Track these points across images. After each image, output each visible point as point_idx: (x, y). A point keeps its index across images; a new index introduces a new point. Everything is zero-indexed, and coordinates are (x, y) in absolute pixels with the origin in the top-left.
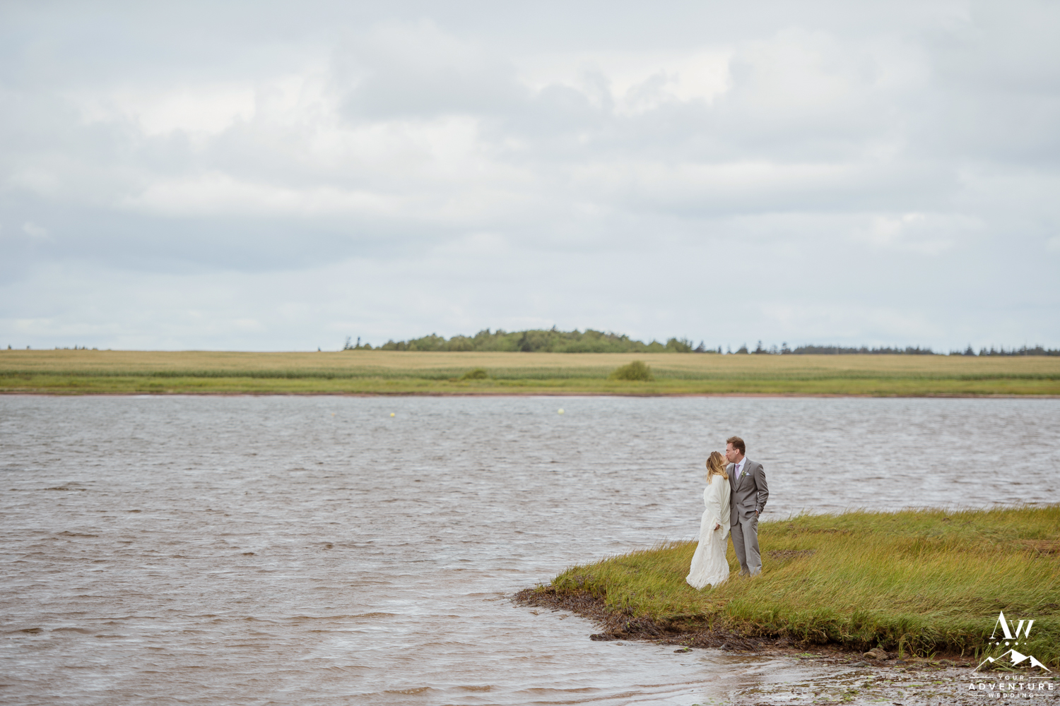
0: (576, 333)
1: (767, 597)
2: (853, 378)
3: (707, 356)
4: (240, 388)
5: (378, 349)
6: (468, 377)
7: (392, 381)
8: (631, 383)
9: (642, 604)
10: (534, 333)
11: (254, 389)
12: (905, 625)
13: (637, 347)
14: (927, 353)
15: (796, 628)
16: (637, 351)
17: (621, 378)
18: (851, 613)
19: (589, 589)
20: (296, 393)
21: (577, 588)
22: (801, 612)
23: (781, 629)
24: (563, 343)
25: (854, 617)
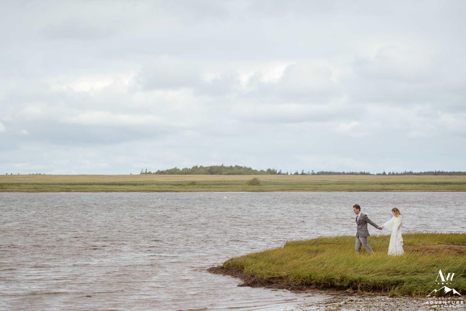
0: (231, 167)
1: (307, 269)
2: (339, 184)
3: (282, 175)
4: (100, 189)
5: (154, 173)
6: (189, 184)
7: (159, 186)
8: (252, 186)
9: (258, 272)
10: (215, 167)
11: (106, 190)
12: (360, 280)
13: (255, 172)
14: (368, 174)
15: (318, 281)
16: (255, 174)
17: (249, 185)
18: (340, 275)
19: (237, 267)
20: (122, 191)
21: (233, 266)
22: (321, 275)
23: (312, 282)
24: (226, 171)
25: (341, 277)
